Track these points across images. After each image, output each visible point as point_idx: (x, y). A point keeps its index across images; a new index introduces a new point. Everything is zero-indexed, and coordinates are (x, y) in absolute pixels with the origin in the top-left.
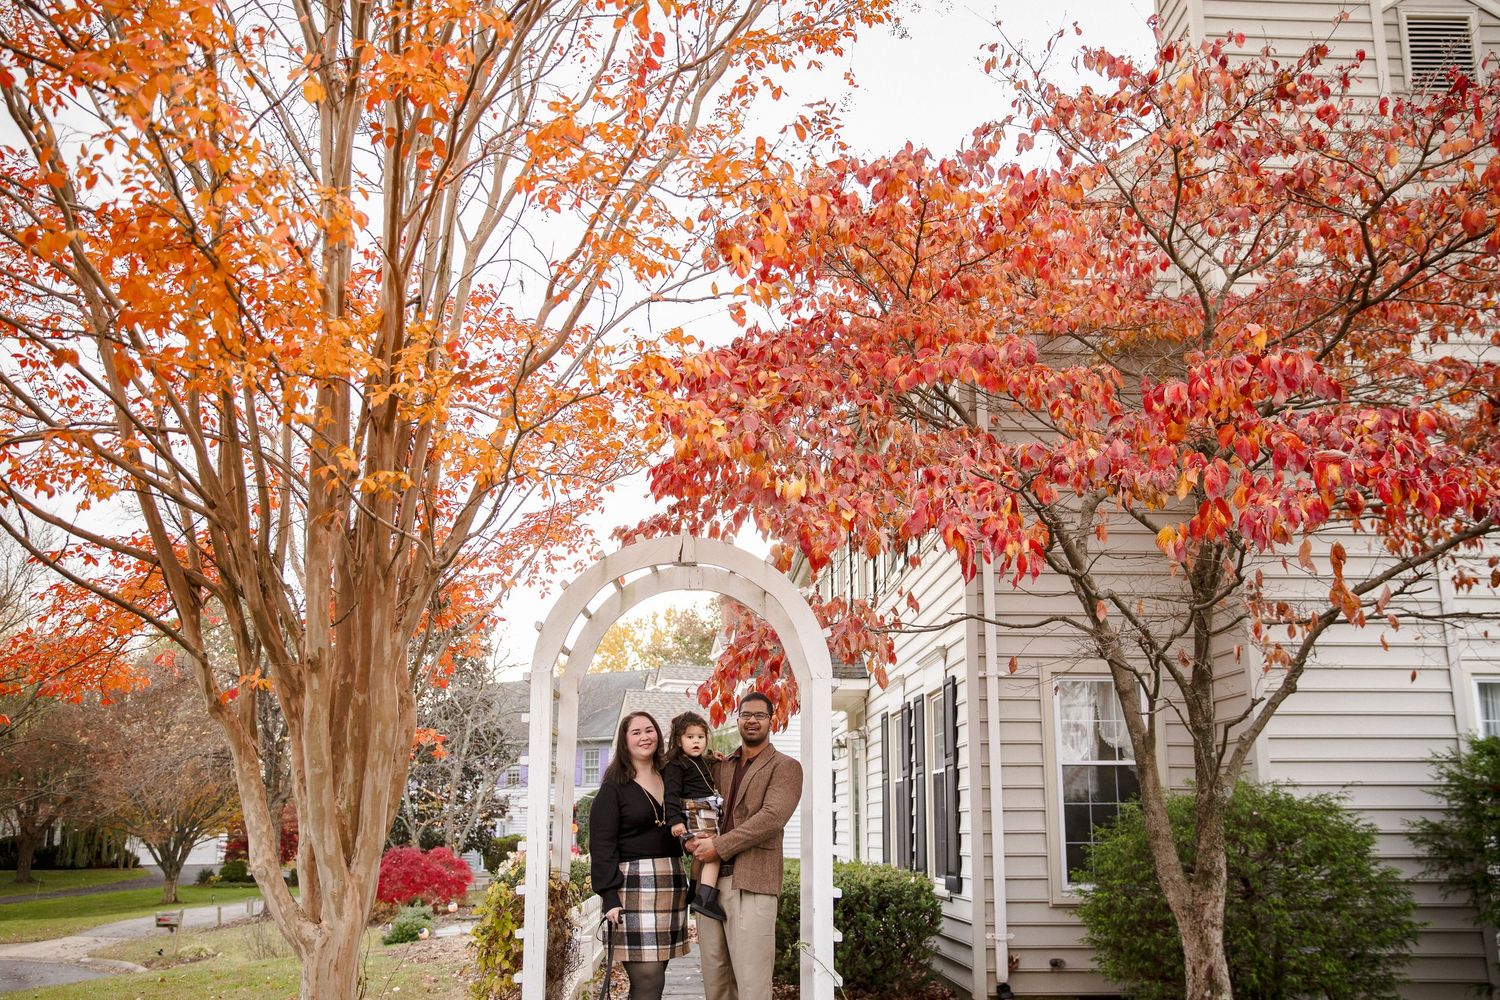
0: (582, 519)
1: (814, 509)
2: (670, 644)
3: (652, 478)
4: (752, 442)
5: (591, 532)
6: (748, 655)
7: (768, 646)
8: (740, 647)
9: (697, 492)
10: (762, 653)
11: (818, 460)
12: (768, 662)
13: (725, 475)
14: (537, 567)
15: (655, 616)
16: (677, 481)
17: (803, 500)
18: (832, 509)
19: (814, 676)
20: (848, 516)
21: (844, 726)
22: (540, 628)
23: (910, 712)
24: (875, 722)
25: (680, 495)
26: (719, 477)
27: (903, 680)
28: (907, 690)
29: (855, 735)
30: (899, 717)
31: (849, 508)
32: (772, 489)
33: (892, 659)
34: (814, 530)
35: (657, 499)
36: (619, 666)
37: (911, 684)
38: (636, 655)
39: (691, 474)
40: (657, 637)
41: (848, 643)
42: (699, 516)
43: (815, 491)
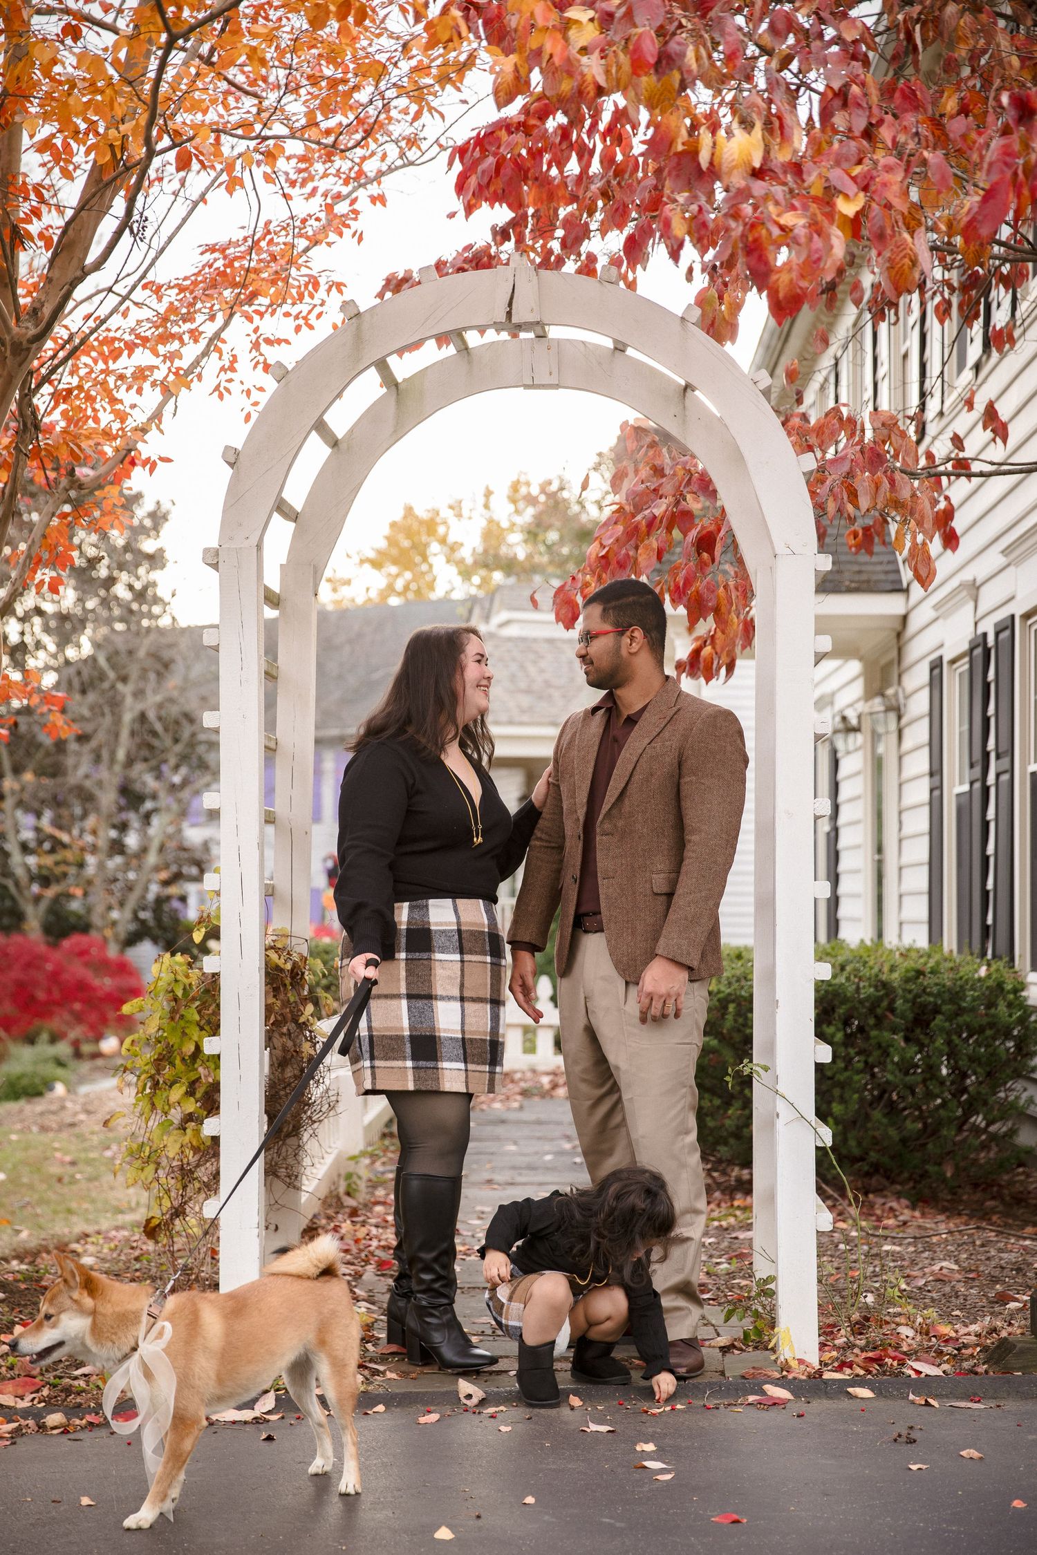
0: (319, 259)
1: (778, 191)
2: (515, 544)
3: (458, 167)
4: (651, 49)
5: (339, 286)
6: (652, 523)
7: (694, 504)
8: (638, 509)
9: (551, 193)
10: (681, 518)
11: (793, 96)
12: (693, 534)
13: (608, 160)
14: (234, 359)
15: (488, 493)
16: (507, 171)
17: (758, 174)
18: (817, 191)
19: (780, 549)
20: (848, 208)
21: (857, 689)
22: (233, 458)
23: (987, 652)
24: (917, 677)
25: (517, 204)
26: (596, 167)
27: (974, 589)
28: (982, 609)
29: (877, 704)
30: (964, 666)
31: (852, 188)
32: (692, 153)
33: (951, 540)
34: (776, 232)
35: (469, 209)
36: (418, 592)
37: (989, 597)
38: (452, 570)
39: (536, 154)
40: (493, 534)
41: (853, 495)
42: (555, 245)
43: (781, 156)
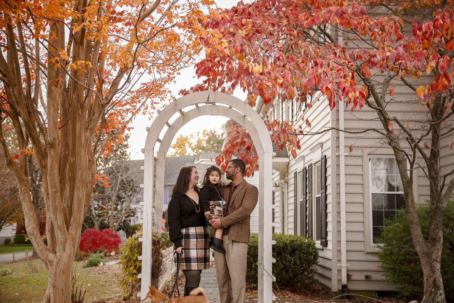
0: (166, 86)
1: (266, 78)
2: (204, 144)
3: (196, 68)
4: (239, 49)
5: (170, 92)
6: (237, 143)
7: (246, 140)
8: (234, 141)
9: (216, 74)
10: (243, 143)
11: (268, 57)
12: (246, 146)
13: (228, 67)
14: (147, 107)
15: (198, 133)
16: (207, 69)
17: (261, 74)
18: (273, 78)
19: (265, 151)
20: (280, 81)
21: (278, 178)
22: (148, 130)
23: (306, 171)
24: (292, 175)
25: (208, 76)
26: (225, 68)
27: (304, 157)
28: (305, 162)
29: (283, 181)
30: (302, 173)
31: (281, 78)
32: (247, 69)
33: (299, 147)
34: (266, 86)
35: (199, 77)
36: (183, 154)
37: (307, 159)
38: (190, 149)
39: (213, 66)
40: (199, 141)
41: (280, 139)
42: (217, 85)
43: (266, 70)
